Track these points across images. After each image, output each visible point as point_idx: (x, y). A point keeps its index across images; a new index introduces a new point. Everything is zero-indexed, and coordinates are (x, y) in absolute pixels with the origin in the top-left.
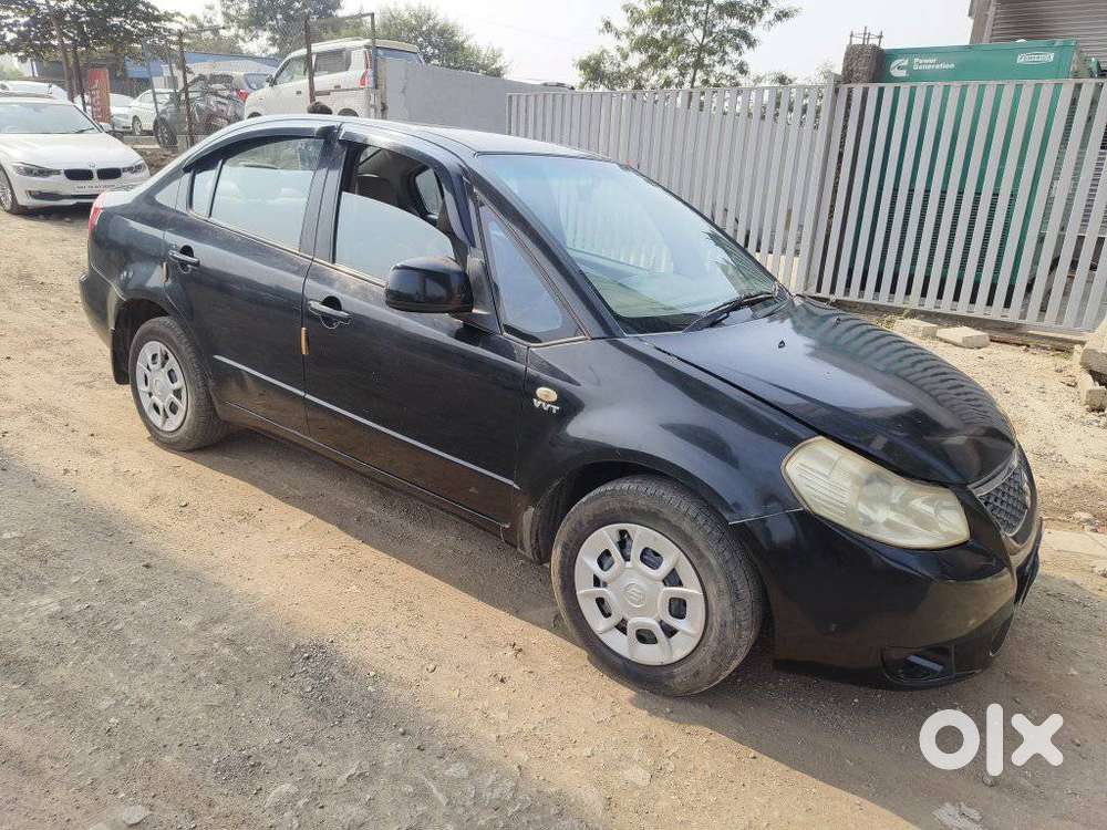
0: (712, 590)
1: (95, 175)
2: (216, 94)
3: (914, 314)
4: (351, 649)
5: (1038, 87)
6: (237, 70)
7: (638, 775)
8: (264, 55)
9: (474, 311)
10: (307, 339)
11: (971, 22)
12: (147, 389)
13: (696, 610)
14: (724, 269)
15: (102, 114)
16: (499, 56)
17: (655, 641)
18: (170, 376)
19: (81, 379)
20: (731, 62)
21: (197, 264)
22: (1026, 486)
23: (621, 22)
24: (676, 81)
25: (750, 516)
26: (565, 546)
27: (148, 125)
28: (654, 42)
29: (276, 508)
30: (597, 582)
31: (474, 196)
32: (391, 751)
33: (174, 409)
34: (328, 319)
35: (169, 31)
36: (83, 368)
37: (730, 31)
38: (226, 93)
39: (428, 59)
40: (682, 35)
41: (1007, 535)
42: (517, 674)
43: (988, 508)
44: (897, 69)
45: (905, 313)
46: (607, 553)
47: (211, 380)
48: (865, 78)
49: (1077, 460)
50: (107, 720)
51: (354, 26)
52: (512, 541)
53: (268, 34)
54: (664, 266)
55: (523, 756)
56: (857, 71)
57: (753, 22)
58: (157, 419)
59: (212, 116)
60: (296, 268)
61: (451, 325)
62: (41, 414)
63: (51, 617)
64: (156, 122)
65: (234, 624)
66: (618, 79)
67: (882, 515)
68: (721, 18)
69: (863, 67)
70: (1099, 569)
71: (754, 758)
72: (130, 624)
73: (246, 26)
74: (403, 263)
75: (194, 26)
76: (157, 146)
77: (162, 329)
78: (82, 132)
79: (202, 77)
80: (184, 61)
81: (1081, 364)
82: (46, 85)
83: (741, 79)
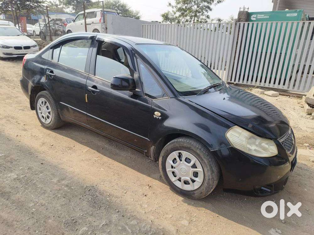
0: (206, 170)
1: (23, 48)
2: (57, 24)
3: (258, 87)
4: (102, 187)
5: (293, 23)
6: (64, 17)
7: (185, 222)
8: (71, 13)
9: (136, 90)
10: (87, 98)
11: (273, 4)
12: (40, 112)
13: (201, 175)
14: (204, 75)
15: (24, 30)
16: (139, 13)
17: (189, 184)
18: (47, 108)
19: (20, 108)
20: (205, 15)
21: (55, 76)
22: (293, 138)
23: (174, 3)
24: (189, 20)
25: (217, 149)
26: (163, 157)
27: (38, 33)
28: (183, 9)
29: (78, 146)
30: (172, 167)
31: (136, 56)
32: (115, 217)
33: (48, 117)
34: (93, 92)
35: (44, 6)
36: (21, 105)
37: (204, 6)
38: (61, 24)
39: (118, 14)
40: (191, 7)
41: (288, 153)
42: (150, 193)
43: (283, 145)
44: (253, 18)
45: (255, 87)
46: (175, 159)
47: (59, 109)
48: (244, 20)
49: (304, 128)
50: (32, 209)
51: (97, 5)
52: (147, 155)
53: (72, 7)
54: (190, 76)
55: (152, 218)
56: (242, 18)
57: (211, 4)
58: (43, 120)
59: (56, 31)
60: (84, 77)
61: (130, 94)
62: (9, 118)
63: (14, 179)
64: (40, 33)
65: (68, 180)
66: (173, 20)
67: (253, 147)
68: (202, 2)
69: (243, 17)
70: (312, 160)
71: (218, 217)
72: (37, 181)
73: (66, 4)
74: (116, 76)
75: (51, 4)
76: (40, 39)
77: (45, 94)
78: (19, 35)
79: (53, 20)
80: (48, 15)
81: (305, 101)
82: (8, 21)
83: (208, 20)
